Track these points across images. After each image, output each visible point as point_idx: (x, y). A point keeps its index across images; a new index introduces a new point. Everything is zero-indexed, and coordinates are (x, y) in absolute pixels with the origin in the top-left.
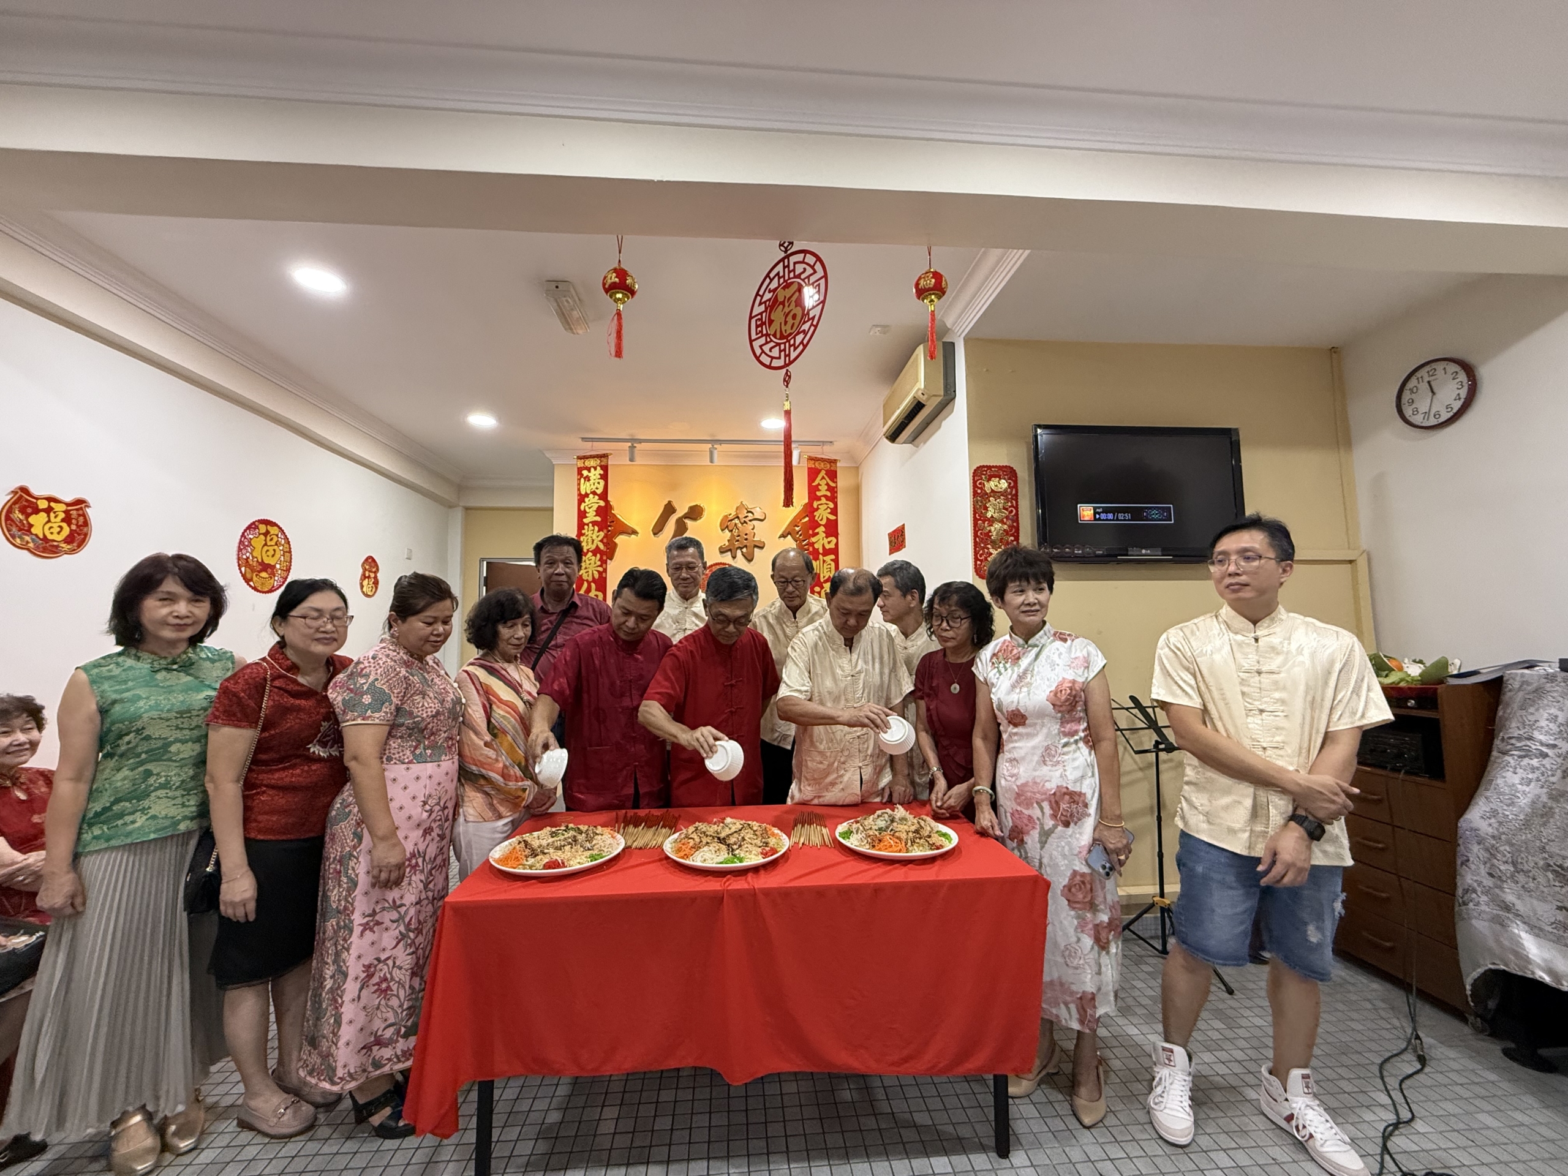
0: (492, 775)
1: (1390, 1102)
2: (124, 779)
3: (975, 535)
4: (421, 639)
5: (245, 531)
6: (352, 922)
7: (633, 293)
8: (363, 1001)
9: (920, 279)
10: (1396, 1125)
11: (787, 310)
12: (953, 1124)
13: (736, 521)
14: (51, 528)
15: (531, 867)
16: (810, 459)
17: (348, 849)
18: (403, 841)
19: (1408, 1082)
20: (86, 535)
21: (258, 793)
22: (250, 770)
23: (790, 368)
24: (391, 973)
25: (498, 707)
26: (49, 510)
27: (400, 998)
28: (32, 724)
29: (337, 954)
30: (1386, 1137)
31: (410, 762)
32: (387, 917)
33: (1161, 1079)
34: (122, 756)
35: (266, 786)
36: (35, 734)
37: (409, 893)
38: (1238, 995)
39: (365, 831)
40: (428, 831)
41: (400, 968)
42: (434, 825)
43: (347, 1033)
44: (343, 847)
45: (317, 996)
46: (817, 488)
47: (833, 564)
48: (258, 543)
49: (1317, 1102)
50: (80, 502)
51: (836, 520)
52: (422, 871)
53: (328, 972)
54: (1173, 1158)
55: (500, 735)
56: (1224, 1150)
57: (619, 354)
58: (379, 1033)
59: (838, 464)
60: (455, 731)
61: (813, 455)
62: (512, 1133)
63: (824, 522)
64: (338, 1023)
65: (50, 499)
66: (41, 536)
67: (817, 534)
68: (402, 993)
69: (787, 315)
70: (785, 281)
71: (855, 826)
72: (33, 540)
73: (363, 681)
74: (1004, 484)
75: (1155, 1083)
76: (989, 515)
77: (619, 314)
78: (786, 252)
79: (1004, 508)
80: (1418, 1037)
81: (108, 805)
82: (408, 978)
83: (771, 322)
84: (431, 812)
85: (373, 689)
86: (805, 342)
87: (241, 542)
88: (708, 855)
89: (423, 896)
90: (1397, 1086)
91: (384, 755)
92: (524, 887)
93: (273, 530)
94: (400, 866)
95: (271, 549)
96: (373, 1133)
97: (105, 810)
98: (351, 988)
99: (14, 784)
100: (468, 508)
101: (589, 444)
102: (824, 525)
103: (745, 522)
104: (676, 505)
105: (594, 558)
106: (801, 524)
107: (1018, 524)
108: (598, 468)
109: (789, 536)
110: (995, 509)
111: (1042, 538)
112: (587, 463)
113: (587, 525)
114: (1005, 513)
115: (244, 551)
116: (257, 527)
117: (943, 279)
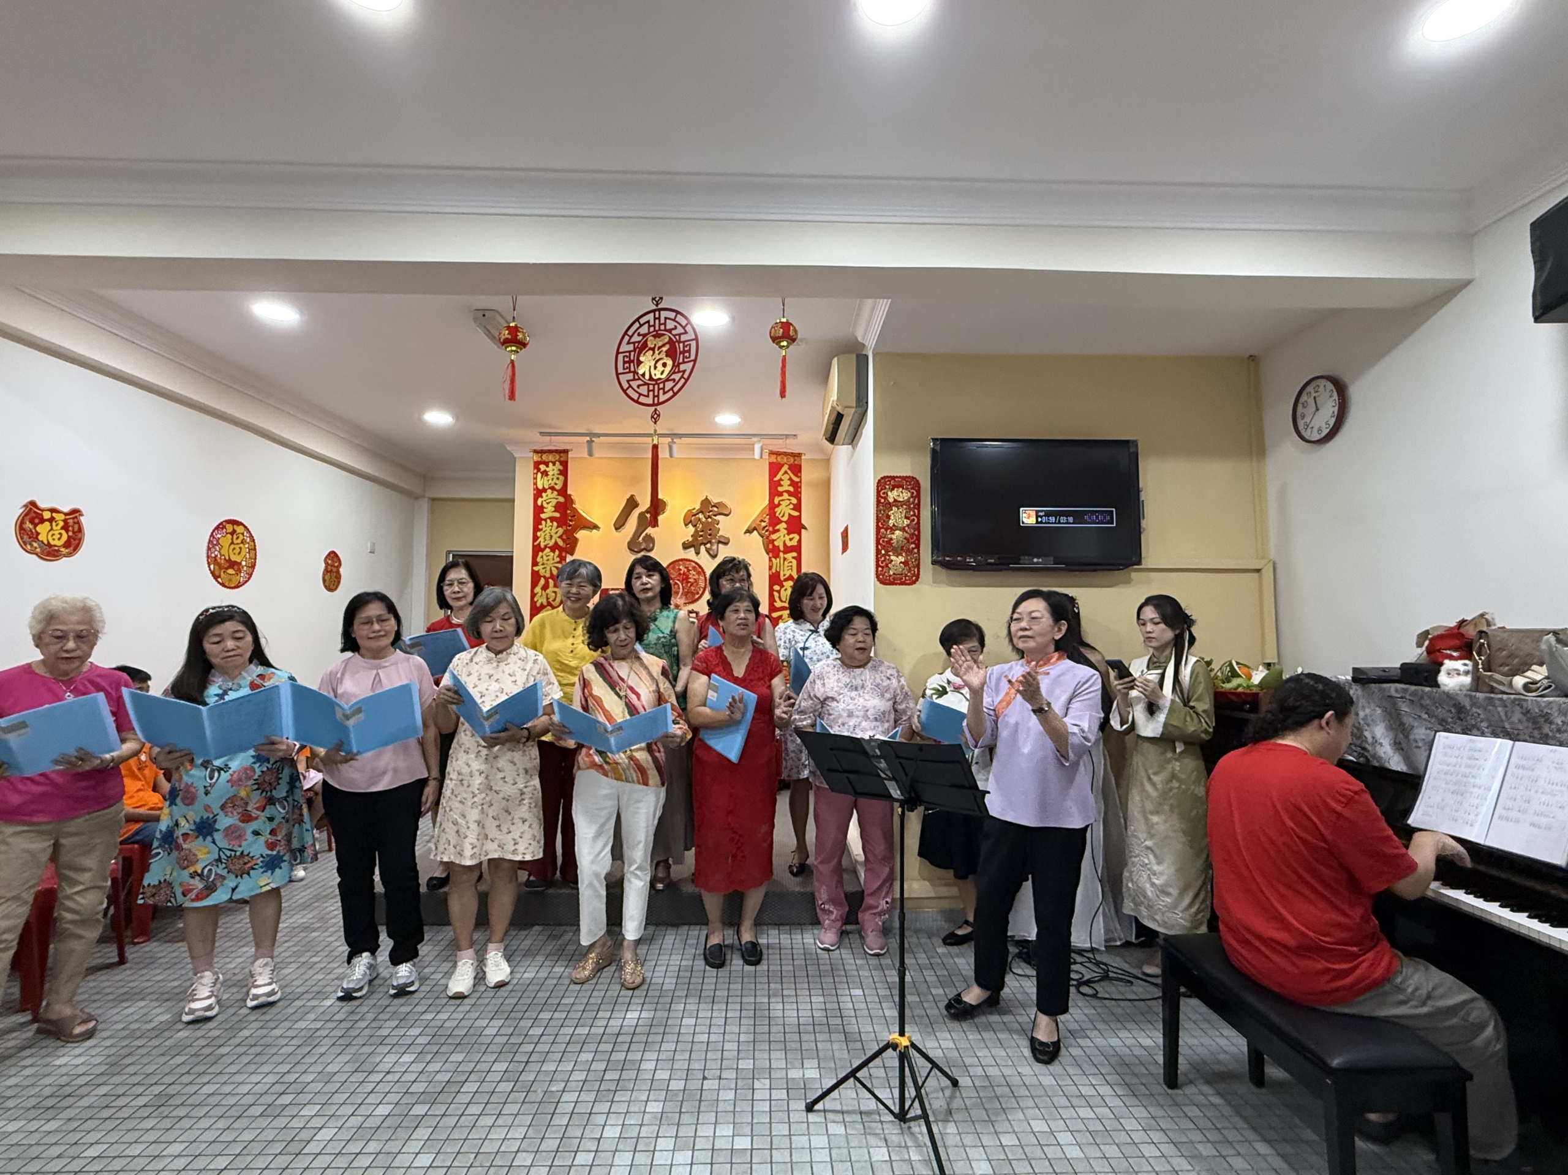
3: (878, 543)
5: (214, 531)
7: (524, 345)
9: (772, 328)
11: (656, 356)
13: (701, 516)
16: (772, 453)
20: (80, 540)
26: (51, 520)
46: (779, 483)
47: (795, 562)
48: (226, 541)
50: (76, 512)
51: (800, 517)
57: (512, 397)
59: (803, 457)
61: (775, 449)
63: (785, 519)
65: (53, 510)
66: (46, 542)
67: (778, 530)
70: (655, 330)
72: (40, 546)
74: (906, 494)
76: (891, 523)
77: (512, 363)
78: (657, 305)
79: (906, 518)
87: (210, 542)
93: (239, 529)
95: (237, 547)
100: (434, 500)
101: (548, 438)
102: (786, 522)
103: (709, 517)
104: (638, 499)
105: (552, 554)
106: (767, 520)
107: (919, 532)
108: (557, 463)
109: (755, 532)
110: (897, 517)
111: (936, 546)
112: (545, 457)
113: (545, 520)
114: (906, 522)
115: (213, 550)
116: (224, 527)
117: (791, 328)
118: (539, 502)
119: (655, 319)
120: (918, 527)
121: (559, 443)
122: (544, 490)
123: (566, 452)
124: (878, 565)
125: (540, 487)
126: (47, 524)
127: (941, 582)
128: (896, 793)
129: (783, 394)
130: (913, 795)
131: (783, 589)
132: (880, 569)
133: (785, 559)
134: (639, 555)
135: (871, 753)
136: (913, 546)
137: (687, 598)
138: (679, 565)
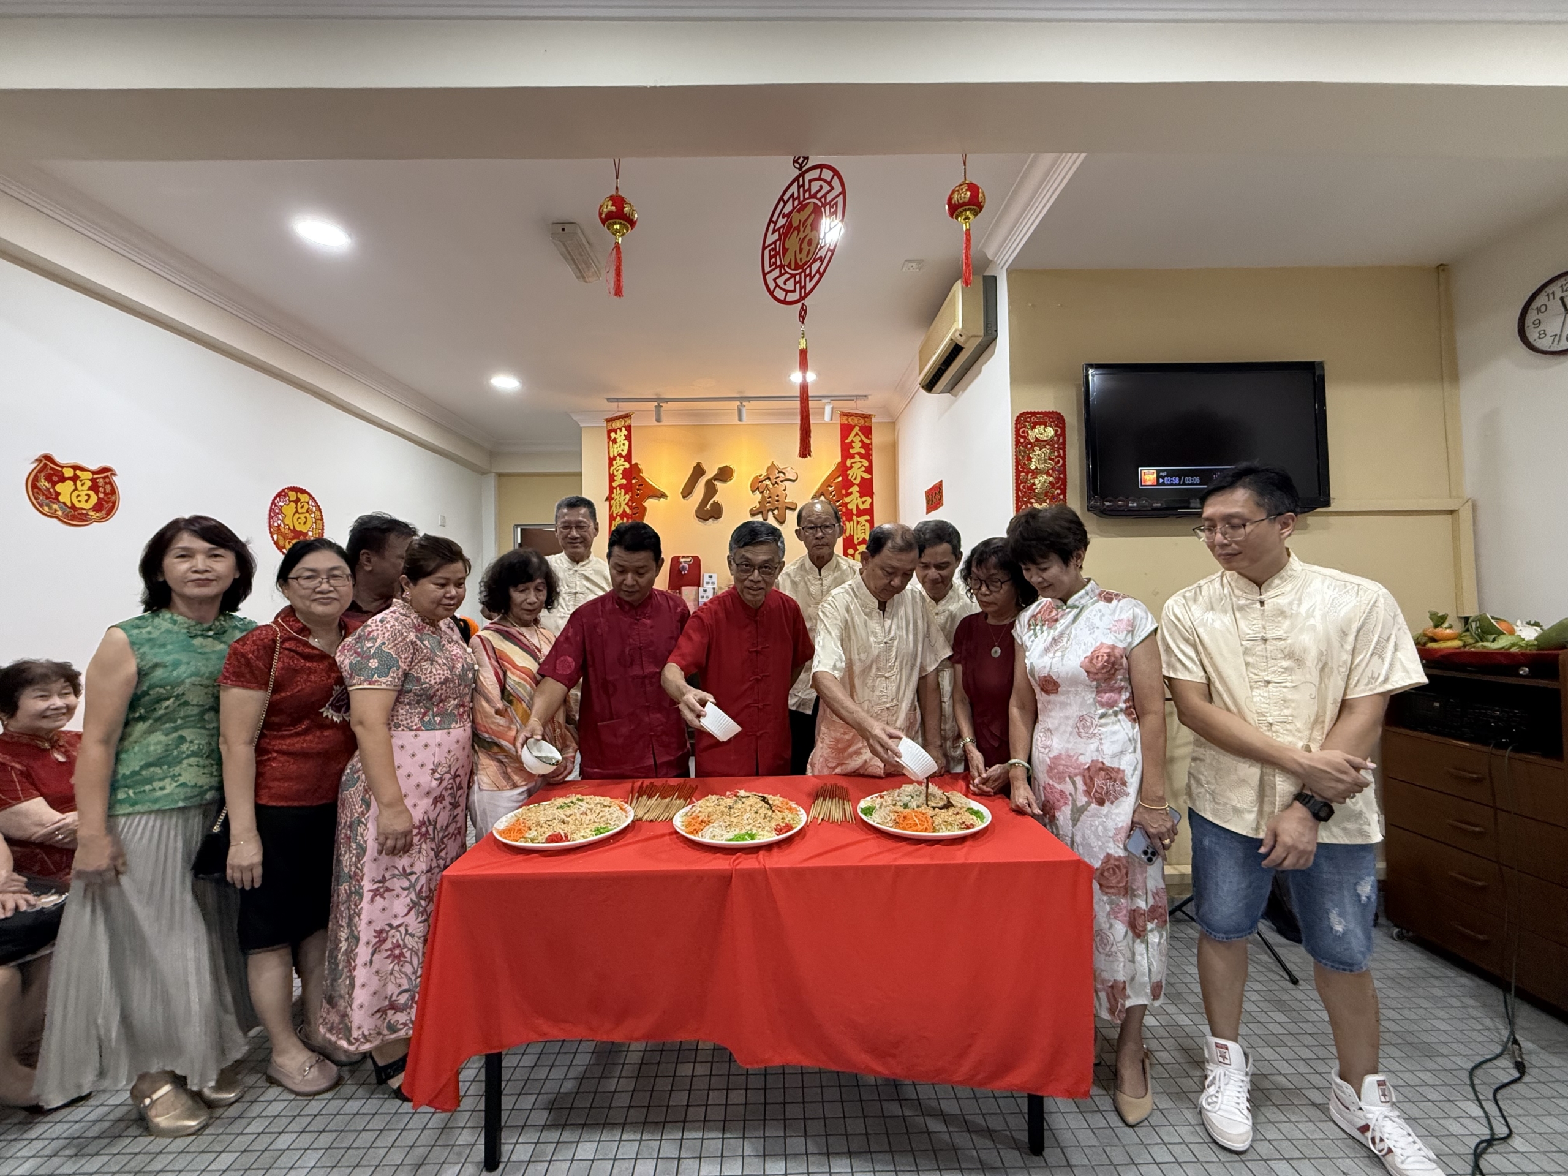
0: (504, 743)
1: (1482, 1114)
2: (159, 742)
3: (1018, 489)
4: (433, 602)
5: (275, 498)
6: (362, 887)
7: (632, 223)
8: (375, 966)
9: (953, 192)
10: (1490, 1142)
11: (802, 235)
12: (983, 1115)
13: (767, 482)
14: (78, 496)
15: (532, 841)
16: (843, 414)
17: (356, 815)
18: (410, 809)
19: (1502, 1092)
20: (114, 503)
21: (269, 759)
22: (262, 736)
23: (806, 302)
24: (403, 940)
25: (513, 673)
26: (74, 479)
27: (413, 965)
28: (70, 689)
29: (351, 918)
30: (1478, 1154)
31: (418, 729)
32: (398, 884)
33: (1214, 1078)
34: (157, 720)
35: (276, 751)
36: (71, 699)
37: (420, 862)
38: (1303, 985)
39: (373, 798)
40: (438, 800)
41: (412, 936)
42: (446, 794)
43: (361, 996)
44: (352, 813)
45: (333, 959)
46: (850, 445)
47: (868, 525)
48: (289, 509)
49: (1397, 1113)
50: (105, 470)
51: (871, 480)
52: (433, 839)
53: (343, 935)
54: (1227, 1165)
55: (515, 702)
56: (1287, 1160)
57: (618, 292)
58: (394, 998)
59: (874, 420)
60: (468, 698)
61: (846, 411)
62: (527, 1102)
63: (858, 481)
64: (352, 986)
65: (76, 468)
66: (69, 504)
67: (851, 493)
68: (415, 962)
69: (801, 242)
70: (800, 203)
71: (879, 800)
72: (61, 508)
73: (370, 644)
74: (1050, 432)
75: (1207, 1082)
76: (1033, 467)
77: (617, 247)
78: (800, 169)
79: (1050, 459)
80: (1515, 1042)
81: (137, 768)
82: (421, 946)
83: (785, 250)
84: (441, 780)
85: (379, 654)
86: (821, 270)
87: (271, 510)
88: (718, 831)
89: (434, 864)
90: (1491, 1096)
91: (392, 722)
92: (525, 860)
93: (304, 498)
94: (407, 834)
95: (302, 516)
96: (393, 1095)
97: (134, 773)
98: (363, 953)
99: (53, 747)
100: (500, 475)
101: (614, 404)
102: (858, 485)
103: (776, 483)
104: (705, 466)
106: (835, 484)
107: (1066, 476)
108: (624, 429)
110: (1040, 459)
111: (1090, 489)
112: (614, 424)
113: (617, 488)
114: (1051, 464)
115: (275, 519)
116: (286, 495)
118: (612, 469)
119: (799, 188)
120: (1064, 470)
121: (626, 408)
125: (612, 455)
126: (69, 482)
136: (1059, 491)
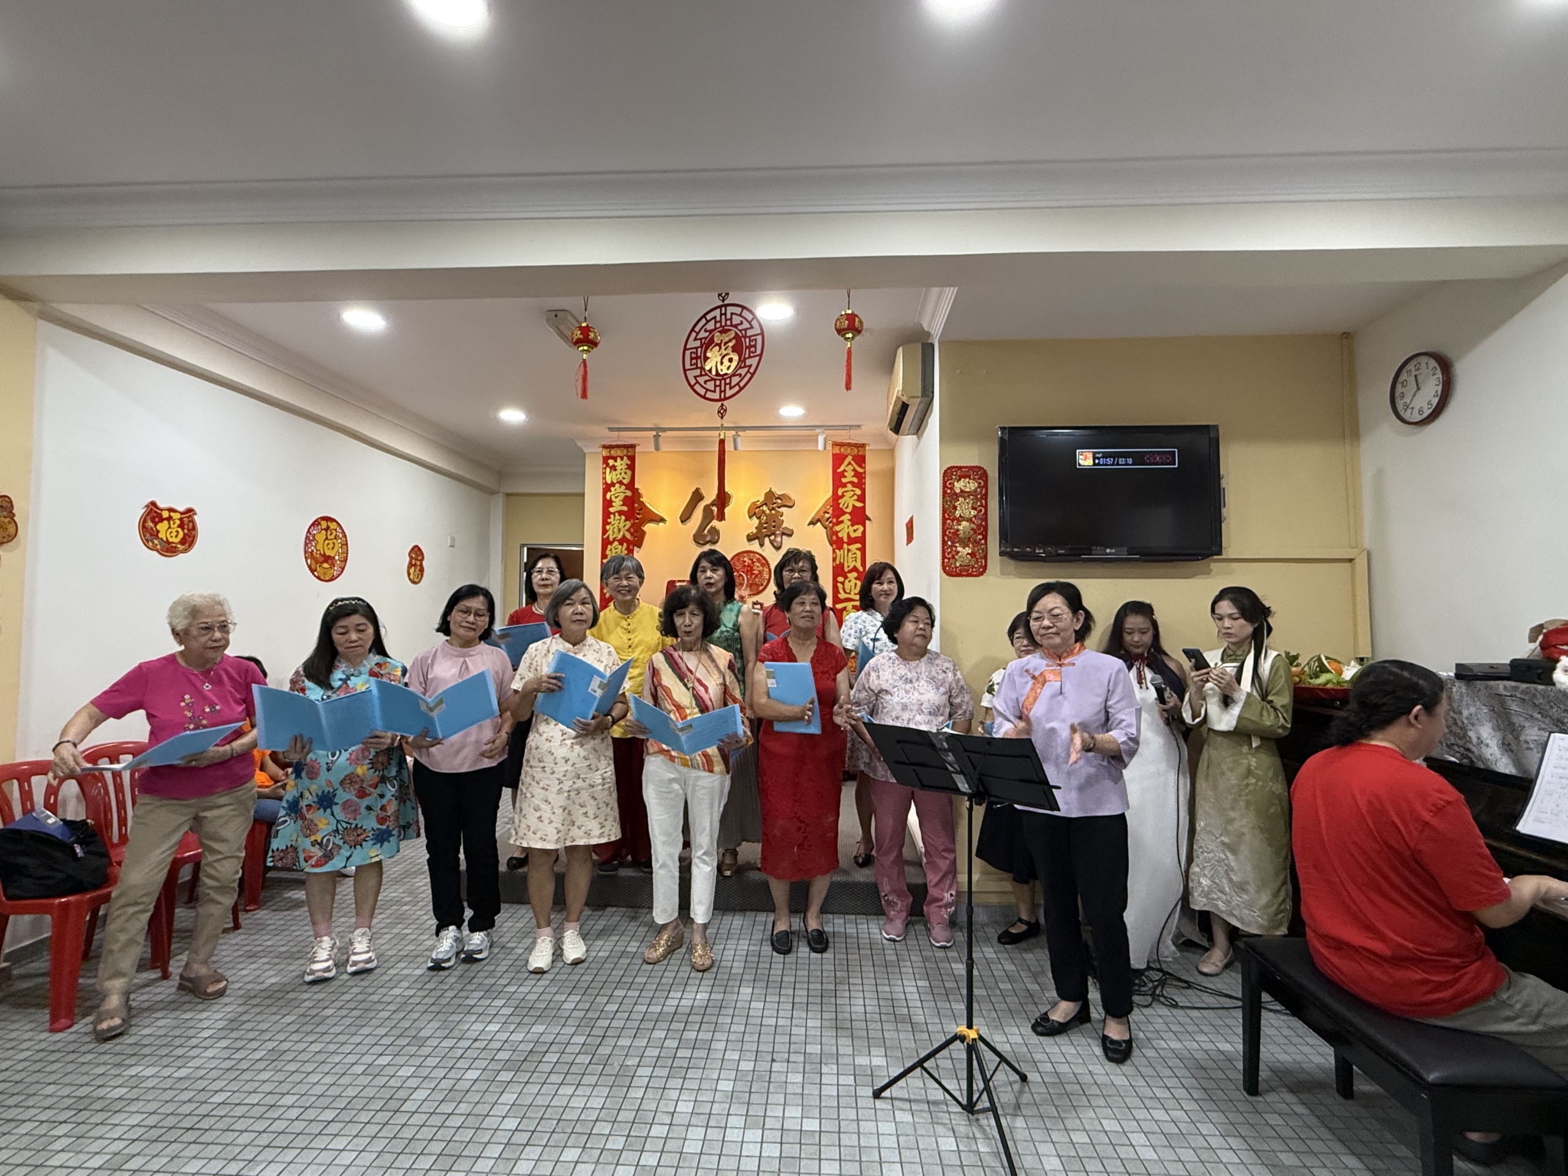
3: (944, 534)
5: (310, 527)
7: (595, 344)
9: (837, 320)
13: (765, 508)
14: (171, 533)
16: (835, 444)
20: (194, 537)
46: (843, 474)
47: (859, 553)
48: (320, 537)
50: (190, 511)
51: (864, 508)
57: (584, 395)
59: (867, 448)
61: (839, 440)
63: (849, 510)
65: (171, 510)
66: (165, 539)
67: (842, 522)
70: (721, 326)
72: (160, 544)
74: (973, 484)
76: (957, 515)
77: (584, 363)
78: (723, 301)
79: (973, 508)
87: (307, 538)
93: (333, 525)
95: (331, 542)
100: (508, 495)
101: (616, 433)
102: (849, 513)
103: (773, 509)
104: (703, 492)
105: (620, 547)
106: (830, 511)
107: (986, 523)
108: (625, 458)
109: (819, 524)
110: (964, 508)
111: (1004, 536)
112: (613, 452)
113: (614, 514)
114: (973, 513)
115: (309, 545)
116: (319, 524)
117: (857, 320)
118: (608, 497)
119: (721, 315)
120: (985, 518)
121: (626, 438)
122: (613, 484)
123: (633, 446)
124: (944, 557)
125: (609, 482)
126: (166, 522)
127: (1009, 574)
128: (963, 786)
129: (848, 387)
130: (981, 789)
131: (847, 581)
132: (946, 560)
133: (849, 550)
134: (707, 548)
135: (938, 746)
136: (980, 537)
137: (751, 590)
138: (744, 557)
